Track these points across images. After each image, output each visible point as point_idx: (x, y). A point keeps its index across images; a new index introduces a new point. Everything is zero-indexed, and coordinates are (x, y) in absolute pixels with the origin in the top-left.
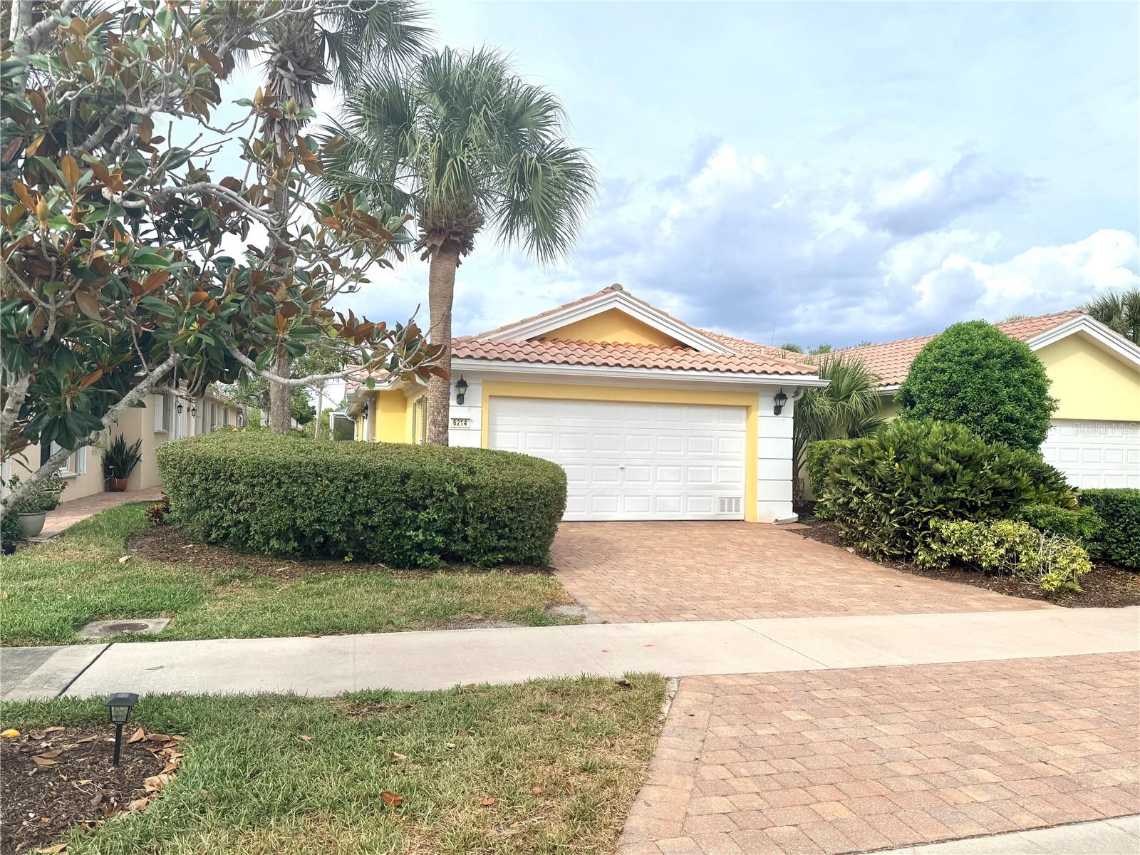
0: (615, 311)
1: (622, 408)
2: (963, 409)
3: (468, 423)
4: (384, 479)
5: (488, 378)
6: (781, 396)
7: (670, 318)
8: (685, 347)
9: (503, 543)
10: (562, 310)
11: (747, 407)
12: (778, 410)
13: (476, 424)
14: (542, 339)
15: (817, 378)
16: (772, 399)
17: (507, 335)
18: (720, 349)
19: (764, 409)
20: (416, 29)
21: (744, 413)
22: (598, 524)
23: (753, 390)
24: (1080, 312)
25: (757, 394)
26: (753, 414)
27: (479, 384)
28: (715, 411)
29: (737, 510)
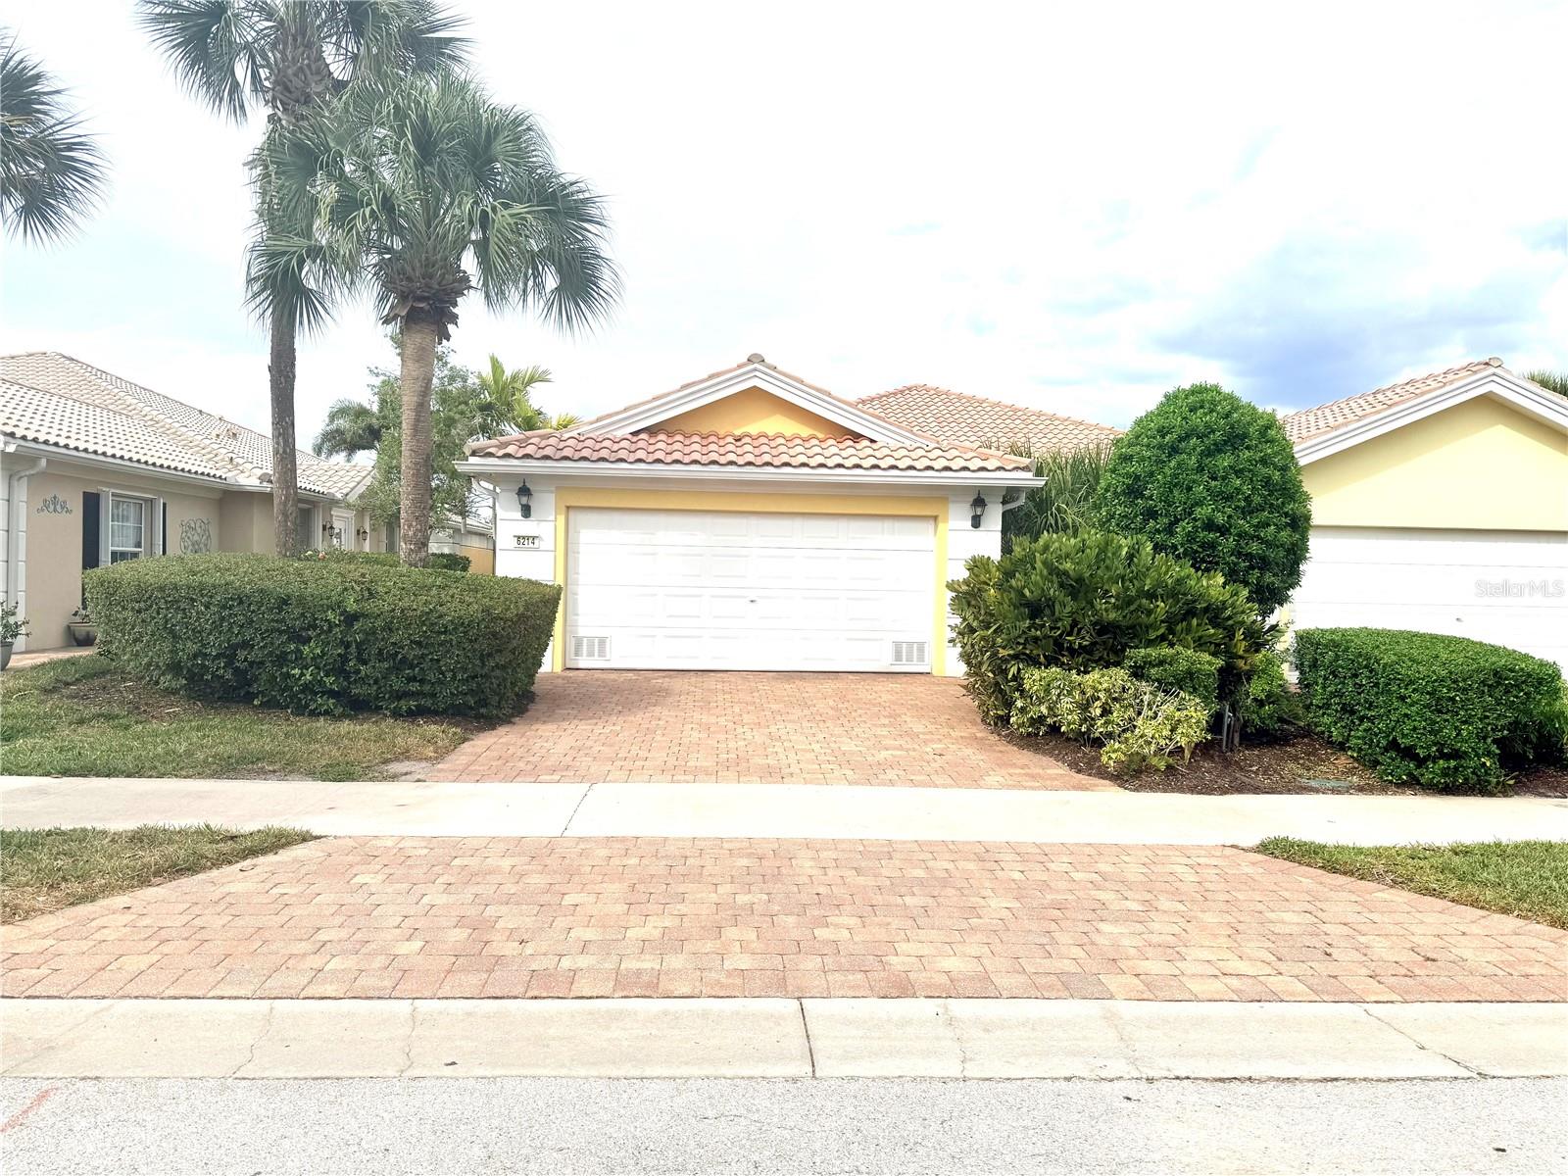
0: (755, 391)
1: (753, 521)
2: (1151, 514)
3: (536, 541)
4: (260, 604)
5: (562, 484)
6: (979, 502)
7: (834, 398)
8: (857, 437)
9: (414, 687)
10: (679, 391)
11: (935, 518)
12: (976, 522)
13: (546, 543)
14: (652, 430)
15: (1030, 475)
16: (968, 506)
17: (603, 427)
18: (907, 438)
19: (958, 519)
20: (451, 40)
21: (930, 525)
22: (712, 674)
23: (941, 495)
24: (1487, 364)
25: (947, 499)
26: (941, 526)
27: (552, 492)
28: (888, 524)
29: (921, 659)
